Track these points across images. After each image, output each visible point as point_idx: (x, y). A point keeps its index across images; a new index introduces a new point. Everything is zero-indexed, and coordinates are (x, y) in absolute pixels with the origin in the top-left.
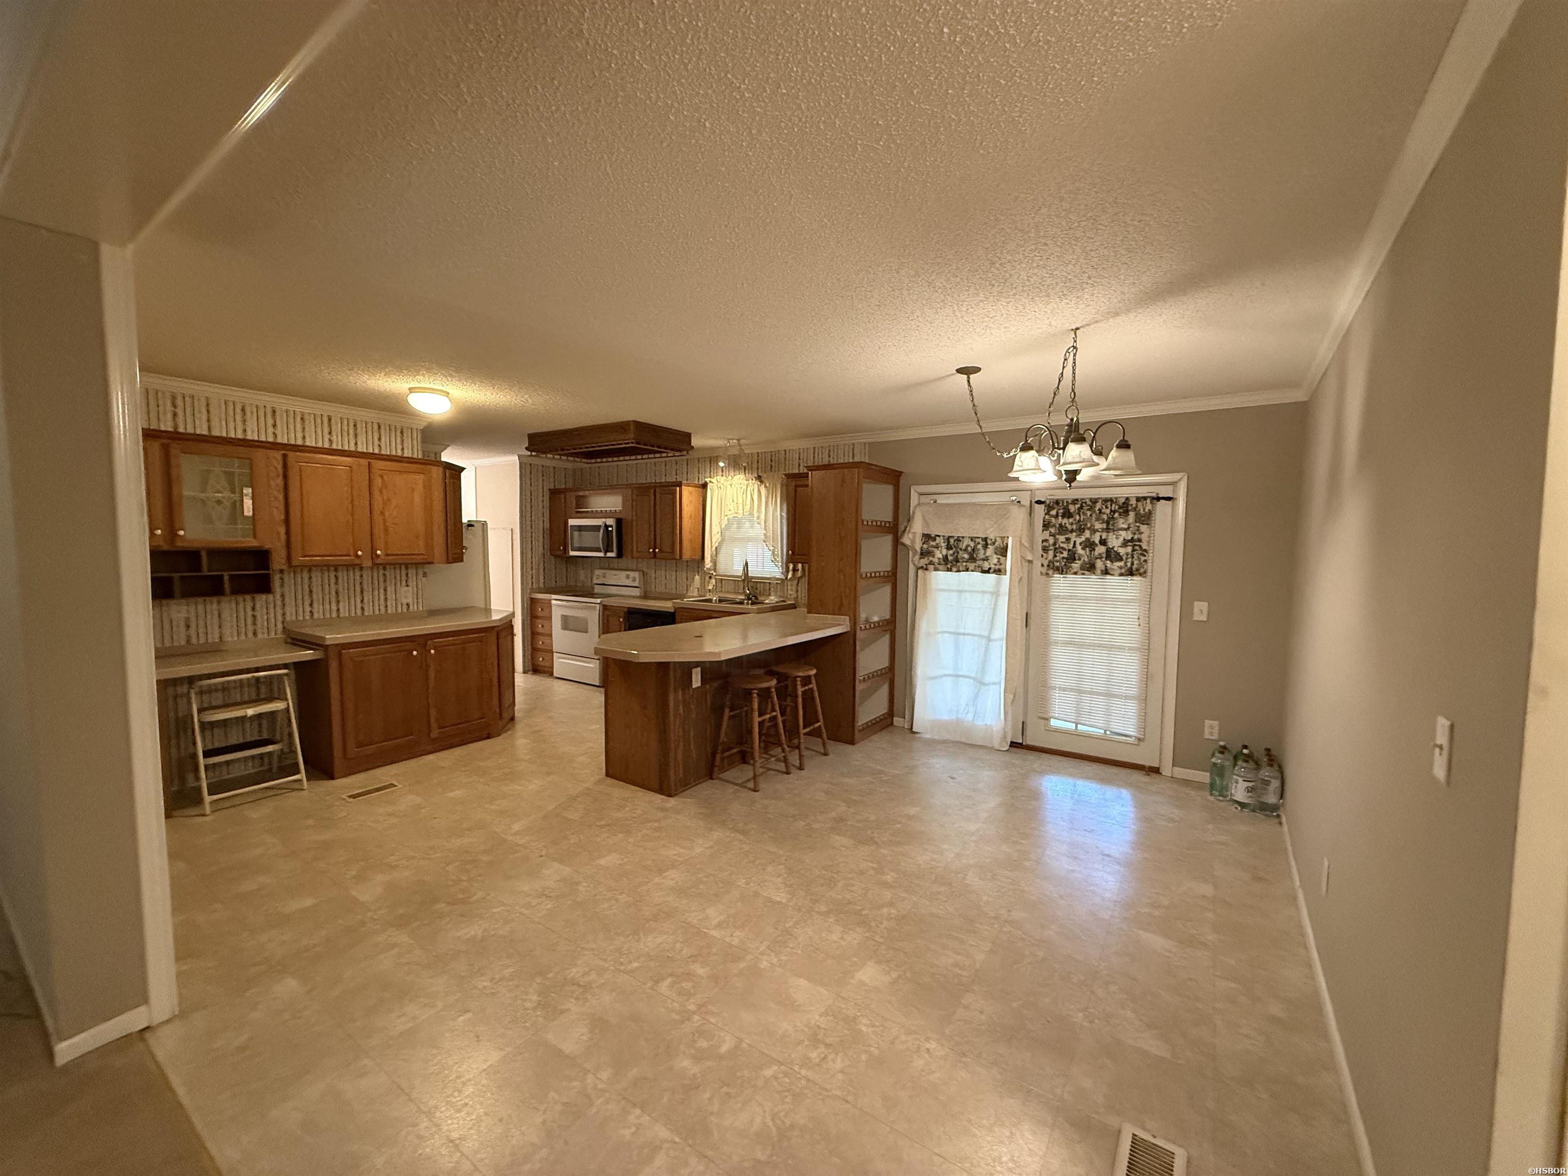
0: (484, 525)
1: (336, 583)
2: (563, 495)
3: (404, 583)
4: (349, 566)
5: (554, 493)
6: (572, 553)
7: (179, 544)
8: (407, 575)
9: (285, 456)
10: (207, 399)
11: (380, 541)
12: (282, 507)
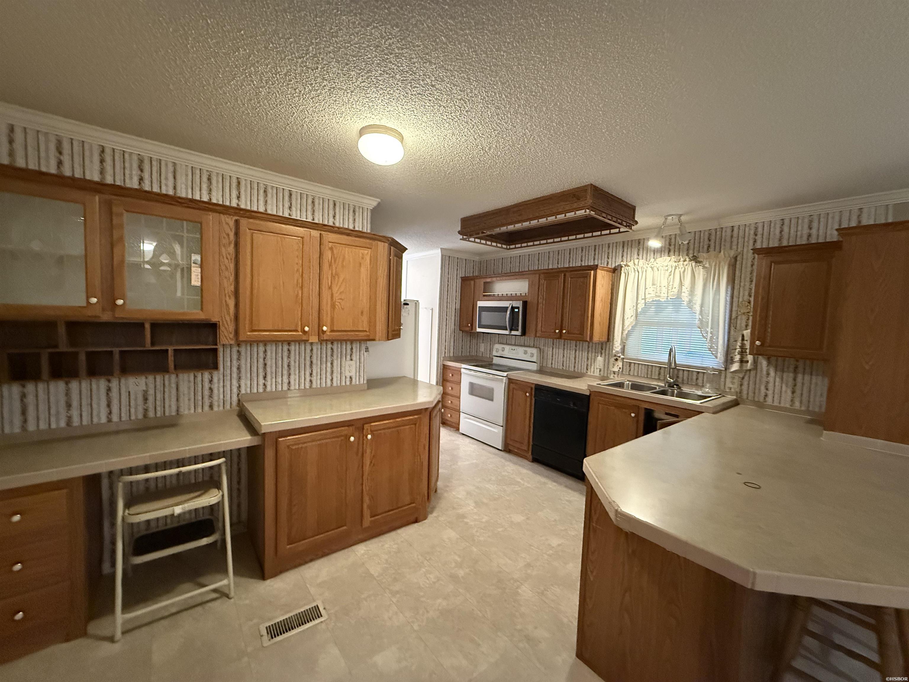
0: (417, 303)
1: (289, 357)
2: (472, 282)
3: (348, 357)
4: (299, 342)
5: (464, 280)
6: (479, 330)
7: (119, 314)
8: (352, 349)
9: (237, 222)
10: (175, 164)
11: (326, 318)
12: (232, 278)
